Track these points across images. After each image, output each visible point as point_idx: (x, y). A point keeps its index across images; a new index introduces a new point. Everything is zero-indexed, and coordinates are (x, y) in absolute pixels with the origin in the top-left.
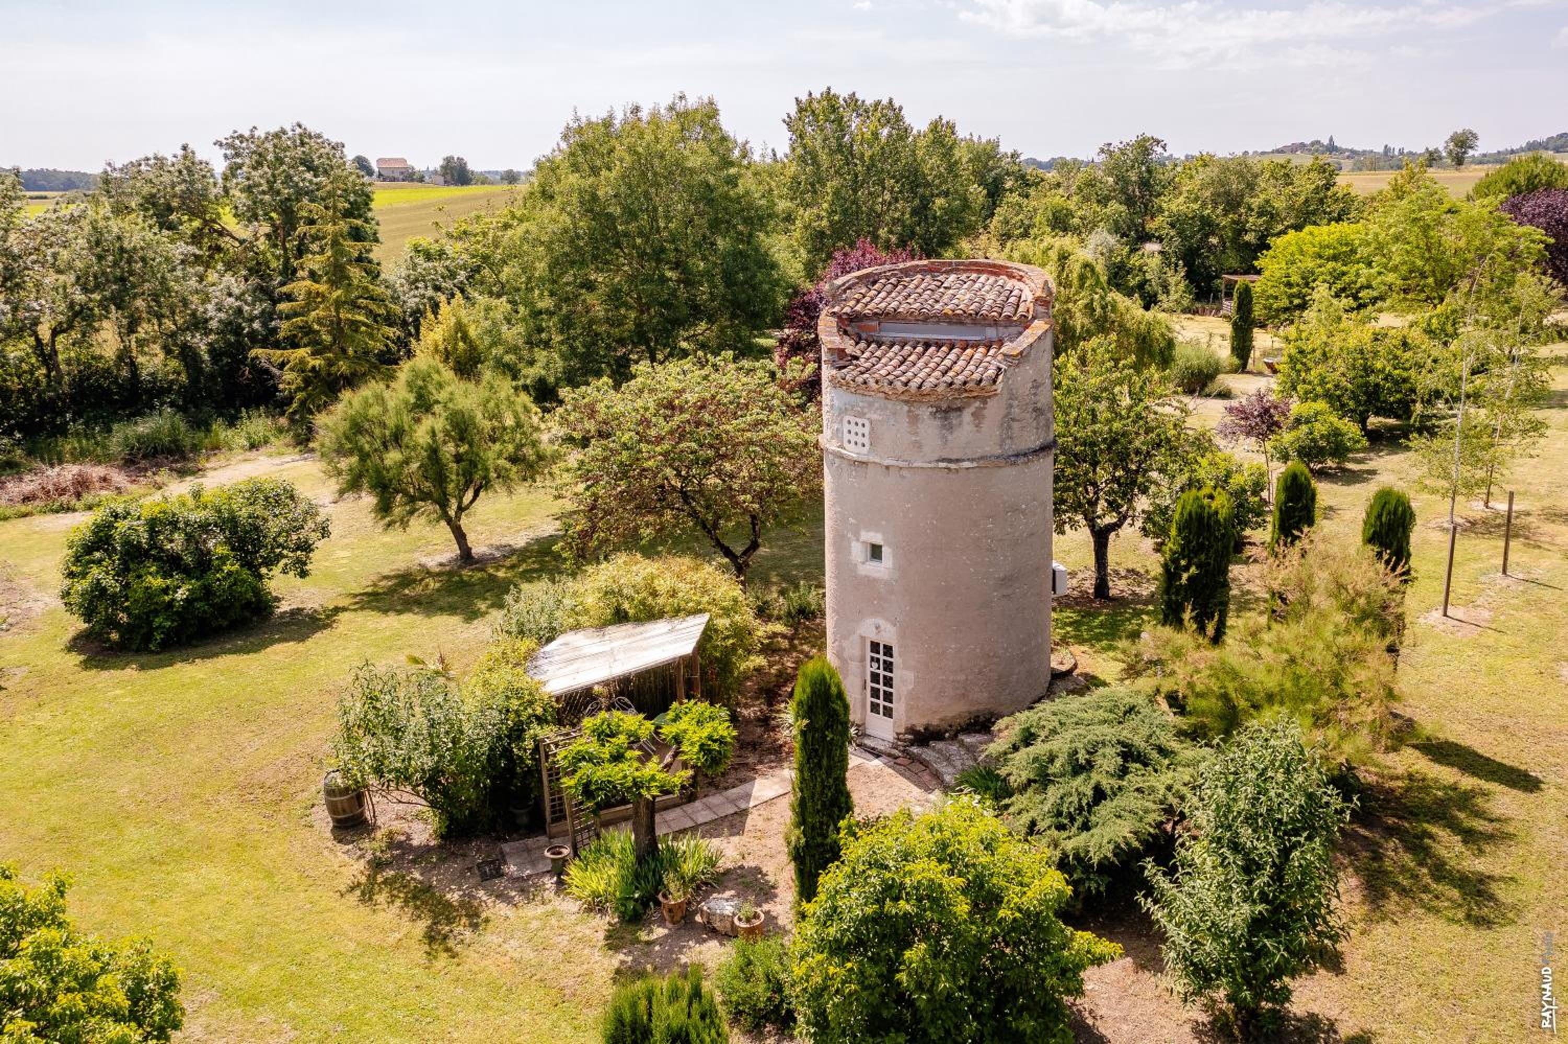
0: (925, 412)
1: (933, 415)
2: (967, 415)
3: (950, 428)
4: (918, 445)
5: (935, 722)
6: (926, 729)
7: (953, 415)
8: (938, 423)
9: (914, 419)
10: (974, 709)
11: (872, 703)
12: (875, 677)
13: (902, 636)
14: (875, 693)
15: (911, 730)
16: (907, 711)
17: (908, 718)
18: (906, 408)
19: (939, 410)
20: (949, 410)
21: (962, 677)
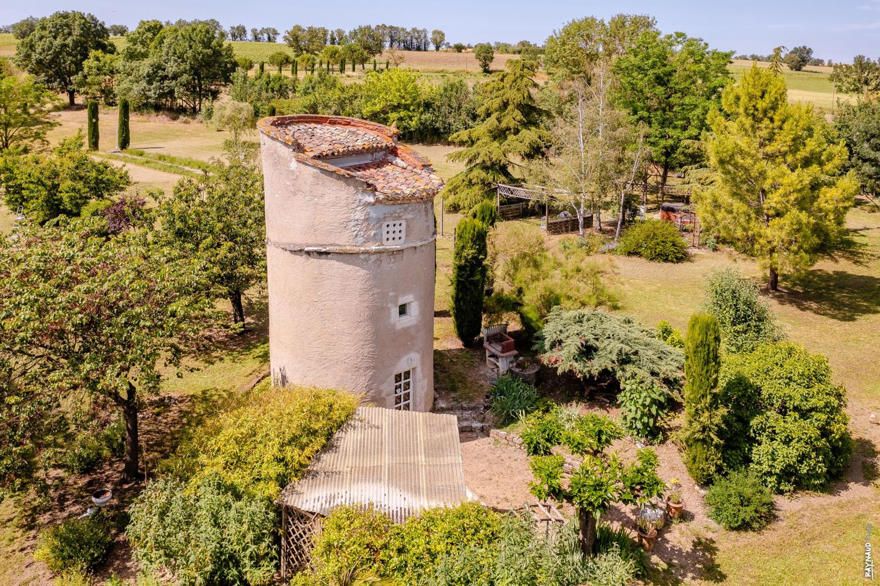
13: (423, 357)
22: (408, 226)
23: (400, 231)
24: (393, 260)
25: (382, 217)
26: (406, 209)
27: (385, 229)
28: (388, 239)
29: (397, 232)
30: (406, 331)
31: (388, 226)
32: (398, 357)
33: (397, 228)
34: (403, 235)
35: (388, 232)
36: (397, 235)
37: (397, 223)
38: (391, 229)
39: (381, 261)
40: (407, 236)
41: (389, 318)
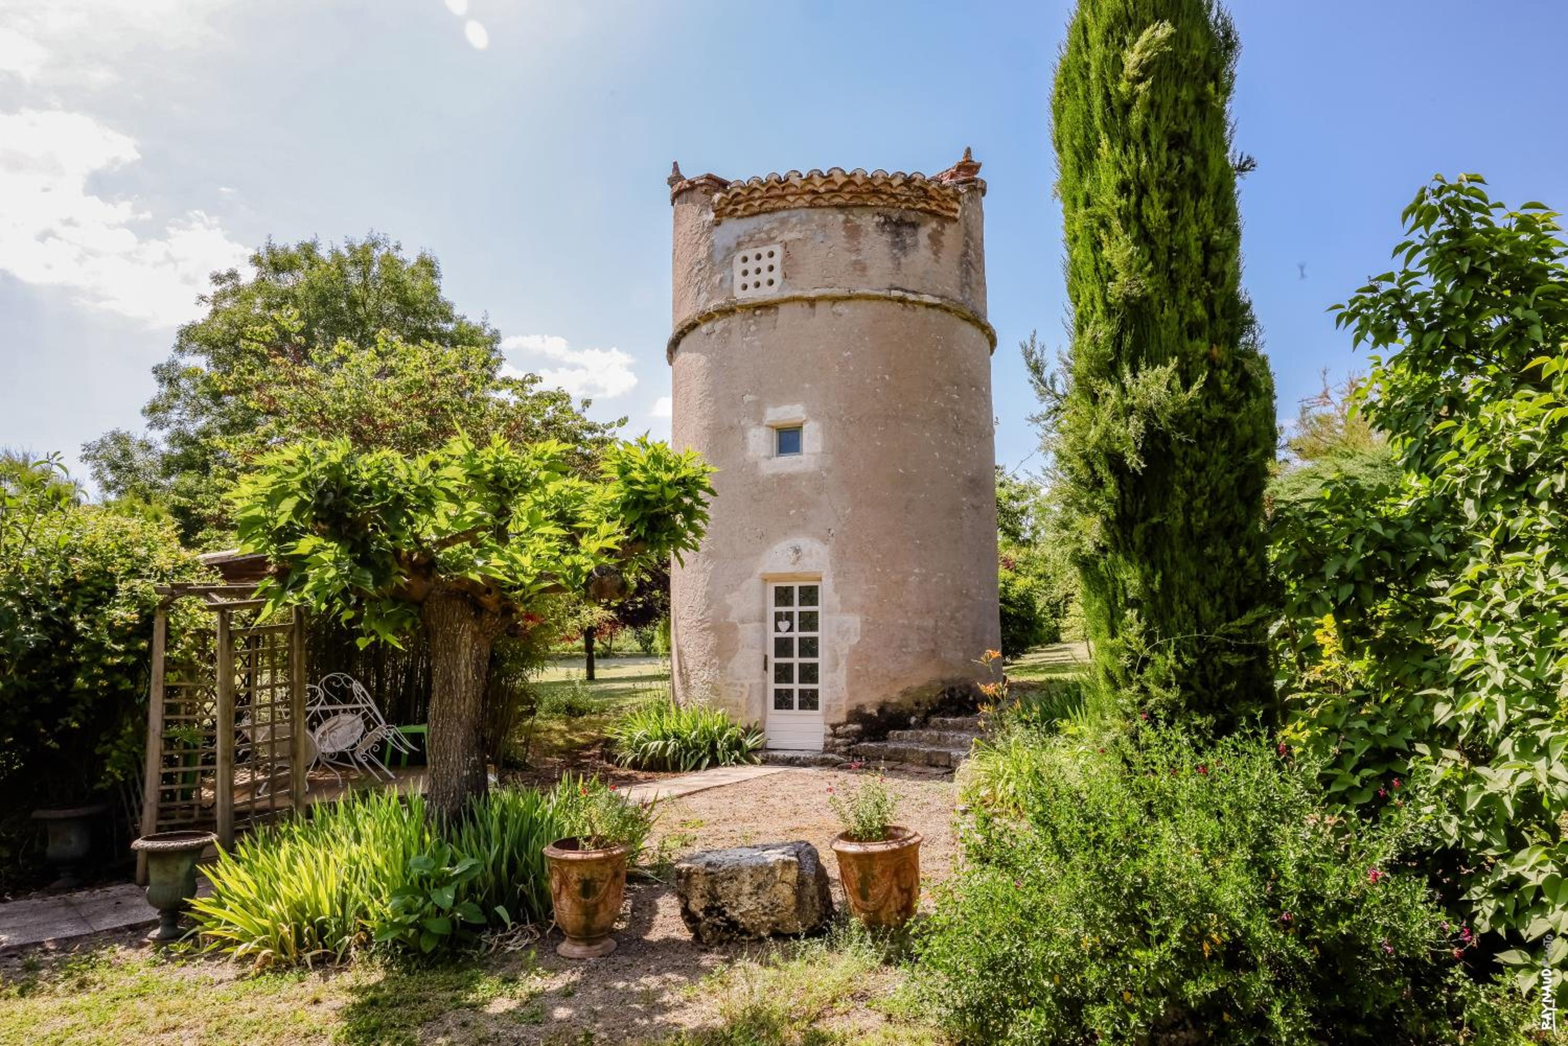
0: (868, 221)
1: (881, 226)
2: (923, 233)
3: (904, 249)
4: (860, 267)
5: (895, 698)
6: (881, 710)
7: (905, 230)
8: (886, 238)
9: (853, 232)
10: (947, 676)
11: (778, 692)
12: (783, 647)
13: (840, 556)
14: (783, 673)
15: (856, 715)
16: (850, 684)
17: (853, 694)
18: (841, 217)
19: (888, 220)
20: (900, 223)
21: (929, 622)
22: (787, 255)
23: (771, 268)
24: (753, 328)
25: (734, 245)
26: (783, 222)
27: (739, 267)
28: (745, 287)
29: (765, 271)
30: (784, 481)
31: (745, 260)
32: (765, 538)
33: (765, 263)
34: (777, 275)
35: (745, 273)
36: (765, 276)
37: (764, 251)
38: (752, 265)
39: (730, 332)
40: (785, 276)
41: (744, 447)
